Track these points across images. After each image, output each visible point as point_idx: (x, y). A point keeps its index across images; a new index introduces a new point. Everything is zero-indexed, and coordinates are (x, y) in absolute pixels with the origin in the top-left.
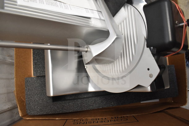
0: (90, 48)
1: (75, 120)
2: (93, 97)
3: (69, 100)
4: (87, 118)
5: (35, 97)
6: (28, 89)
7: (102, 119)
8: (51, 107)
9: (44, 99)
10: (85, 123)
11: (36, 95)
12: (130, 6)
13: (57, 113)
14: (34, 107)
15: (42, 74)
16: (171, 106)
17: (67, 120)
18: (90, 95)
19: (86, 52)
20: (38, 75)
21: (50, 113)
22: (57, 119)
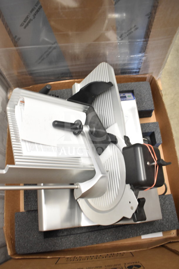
0: (79, 186)
1: (68, 258)
2: (86, 232)
3: (62, 236)
4: (81, 256)
5: (25, 233)
6: (18, 225)
7: (97, 256)
8: (42, 244)
9: (35, 235)
10: (79, 260)
11: (27, 231)
12: (114, 145)
13: (48, 250)
14: (24, 244)
15: (33, 208)
16: (173, 241)
17: (60, 258)
18: (84, 231)
19: (77, 188)
20: (29, 209)
21: (41, 251)
22: (49, 257)
